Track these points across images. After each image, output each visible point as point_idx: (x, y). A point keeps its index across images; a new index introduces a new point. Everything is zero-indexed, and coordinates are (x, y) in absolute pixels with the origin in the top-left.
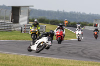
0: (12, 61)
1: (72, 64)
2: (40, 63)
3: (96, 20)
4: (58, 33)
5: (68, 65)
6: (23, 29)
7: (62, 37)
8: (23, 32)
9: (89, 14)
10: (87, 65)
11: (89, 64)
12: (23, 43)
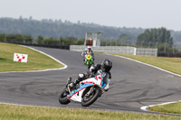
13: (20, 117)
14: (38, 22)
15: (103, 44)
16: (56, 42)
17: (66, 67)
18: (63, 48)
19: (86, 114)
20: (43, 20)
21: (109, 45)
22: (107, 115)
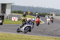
0: (1, 36)
1: (37, 38)
2: (18, 38)
3: (52, 12)
4: (37, 20)
5: (35, 39)
6: (8, 17)
7: (39, 22)
8: (8, 19)
9: (48, 8)
10: (47, 39)
11: (48, 38)
12: (8, 26)
13: (28, 39)
14: (35, 8)
15: (56, 15)
16: (41, 14)
17: (44, 23)
18: (43, 16)
19: (50, 38)
20: (37, 7)
21: (58, 16)
22: (57, 39)
